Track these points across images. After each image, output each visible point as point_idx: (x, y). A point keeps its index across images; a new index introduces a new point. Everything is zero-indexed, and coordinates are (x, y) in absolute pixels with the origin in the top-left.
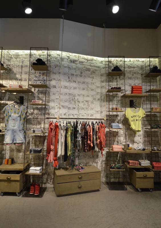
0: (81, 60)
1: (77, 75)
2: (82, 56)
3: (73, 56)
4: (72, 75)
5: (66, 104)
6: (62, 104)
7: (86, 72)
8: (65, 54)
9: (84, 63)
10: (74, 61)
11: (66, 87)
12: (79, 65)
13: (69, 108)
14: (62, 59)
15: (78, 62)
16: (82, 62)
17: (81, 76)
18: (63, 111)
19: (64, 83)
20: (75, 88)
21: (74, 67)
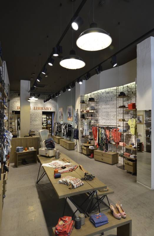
0: (111, 91)
1: (109, 101)
2: (112, 88)
3: (107, 90)
4: (107, 101)
5: (105, 117)
6: (103, 117)
7: (114, 97)
8: (103, 91)
9: (113, 92)
10: (108, 93)
11: (105, 108)
12: (111, 94)
13: (106, 120)
14: (103, 93)
15: (110, 93)
16: (112, 92)
17: (112, 100)
18: (104, 121)
19: (104, 106)
20: (109, 108)
21: (108, 96)
